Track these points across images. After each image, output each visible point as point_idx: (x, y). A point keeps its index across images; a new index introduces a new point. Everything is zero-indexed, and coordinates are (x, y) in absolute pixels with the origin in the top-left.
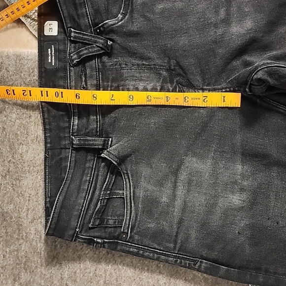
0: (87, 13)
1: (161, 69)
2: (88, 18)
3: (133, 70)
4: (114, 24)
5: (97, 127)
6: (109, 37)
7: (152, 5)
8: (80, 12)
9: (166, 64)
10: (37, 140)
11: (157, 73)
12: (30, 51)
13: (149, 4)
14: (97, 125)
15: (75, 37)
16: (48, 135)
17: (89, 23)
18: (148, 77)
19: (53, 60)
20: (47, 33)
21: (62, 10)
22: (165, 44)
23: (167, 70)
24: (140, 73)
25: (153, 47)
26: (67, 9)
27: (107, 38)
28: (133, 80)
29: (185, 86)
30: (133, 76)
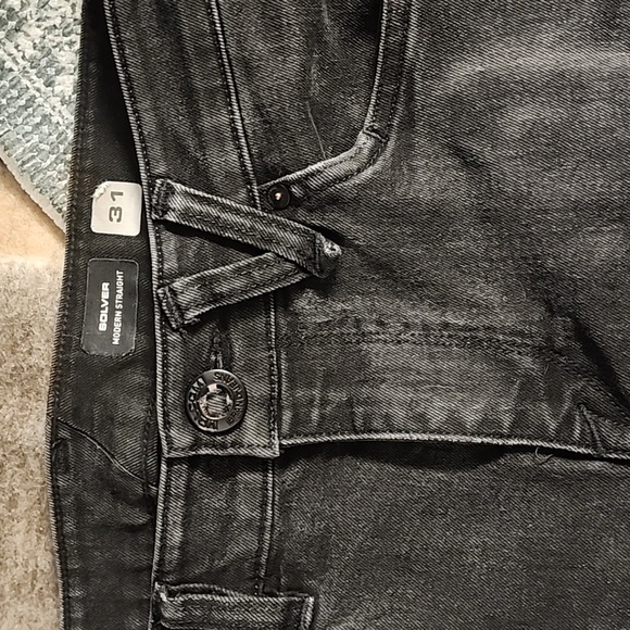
0: (235, 130)
1: (514, 344)
2: (239, 147)
3: (406, 346)
4: (347, 177)
5: (260, 549)
6: (325, 224)
7: (492, 109)
8: (207, 123)
9: (534, 329)
10: (33, 586)
11: (498, 362)
12: (19, 260)
13: (480, 105)
14: (261, 541)
15: (186, 213)
16: (78, 593)
17: (243, 165)
18: (465, 375)
19: (118, 326)
20: (100, 224)
21: (135, 111)
22: (536, 257)
23: (538, 352)
24: (431, 357)
25: (486, 265)
26: (155, 108)
27: (314, 227)
28: (406, 384)
29: (606, 416)
30: (406, 370)
